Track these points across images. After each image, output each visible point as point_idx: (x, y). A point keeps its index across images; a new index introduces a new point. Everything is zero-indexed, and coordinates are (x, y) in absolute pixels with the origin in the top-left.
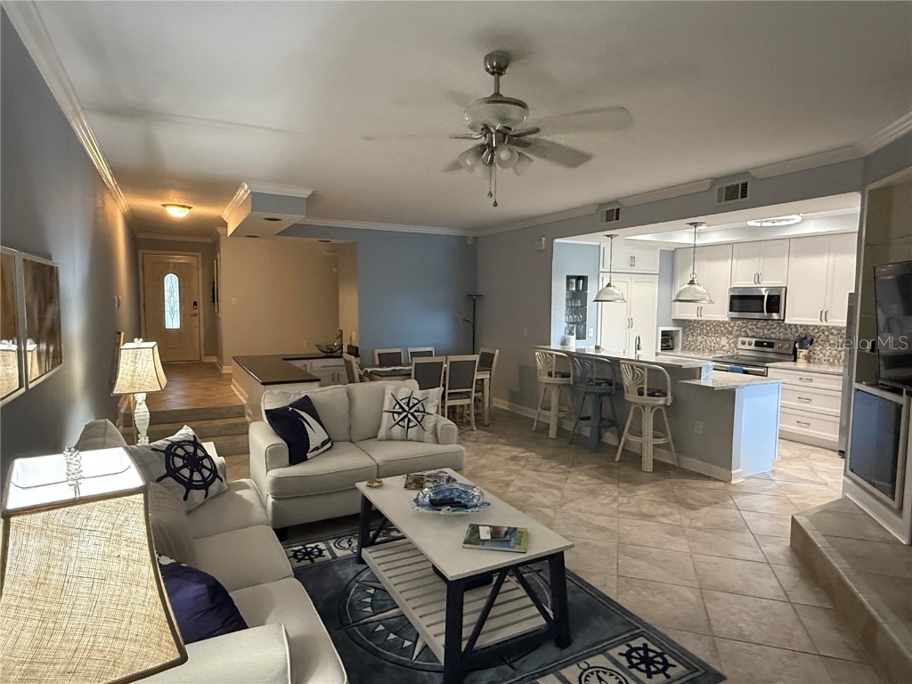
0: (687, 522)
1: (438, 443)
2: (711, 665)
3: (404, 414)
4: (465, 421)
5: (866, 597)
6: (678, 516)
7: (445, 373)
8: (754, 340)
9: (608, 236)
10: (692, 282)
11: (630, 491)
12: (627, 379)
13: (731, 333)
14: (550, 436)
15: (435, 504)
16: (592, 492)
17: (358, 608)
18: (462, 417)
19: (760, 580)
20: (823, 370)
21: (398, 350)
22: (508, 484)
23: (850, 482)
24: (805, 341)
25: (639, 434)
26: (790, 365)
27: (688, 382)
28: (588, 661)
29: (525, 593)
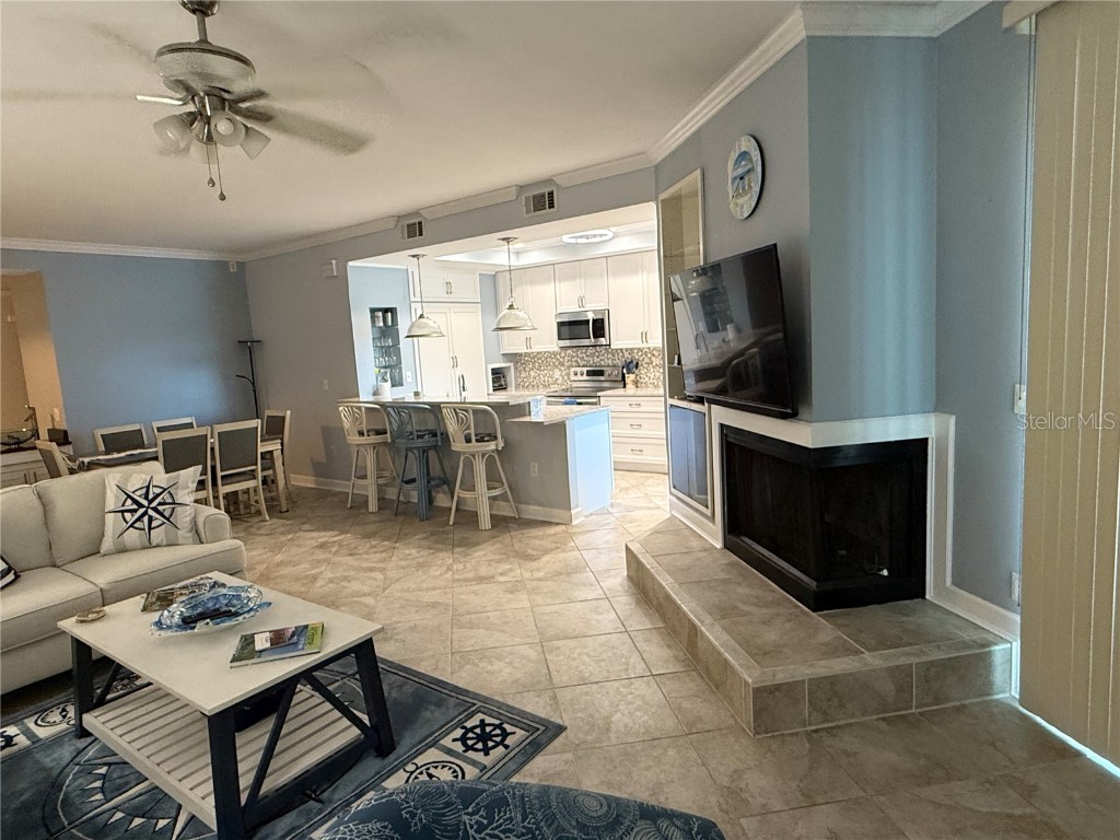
0: (527, 575)
1: (202, 543)
2: (552, 720)
3: (142, 511)
4: (253, 511)
5: (688, 606)
6: (519, 571)
7: (212, 449)
8: (585, 369)
9: (413, 256)
10: (511, 307)
11: (466, 555)
12: (452, 426)
13: (563, 365)
14: (370, 510)
15: (188, 622)
16: (421, 566)
17: (77, 801)
18: (248, 506)
19: (600, 617)
20: (648, 393)
21: (136, 427)
22: (315, 578)
23: (674, 499)
24: (631, 366)
25: (472, 488)
26: (621, 391)
27: (517, 420)
28: (415, 761)
29: (321, 699)
